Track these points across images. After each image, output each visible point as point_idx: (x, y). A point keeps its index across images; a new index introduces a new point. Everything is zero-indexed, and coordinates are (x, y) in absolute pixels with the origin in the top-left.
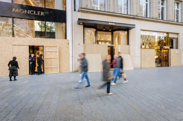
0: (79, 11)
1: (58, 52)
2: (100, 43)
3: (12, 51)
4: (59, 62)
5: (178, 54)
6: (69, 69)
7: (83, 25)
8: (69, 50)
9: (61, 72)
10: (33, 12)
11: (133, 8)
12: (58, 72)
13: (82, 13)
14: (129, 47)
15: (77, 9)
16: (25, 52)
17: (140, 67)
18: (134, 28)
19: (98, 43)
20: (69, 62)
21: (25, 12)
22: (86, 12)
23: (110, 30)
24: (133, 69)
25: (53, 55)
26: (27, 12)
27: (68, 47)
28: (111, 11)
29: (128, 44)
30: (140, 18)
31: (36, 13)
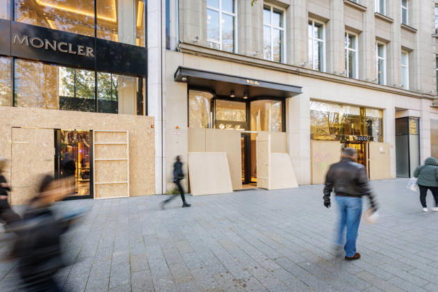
0: (177, 50)
1: (128, 146)
2: (222, 126)
3: (10, 141)
4: (130, 171)
5: (384, 153)
6: (154, 187)
7: (186, 84)
8: (154, 143)
9: (135, 194)
10: (67, 48)
11: (294, 51)
12: (128, 196)
13: (185, 54)
14: (286, 137)
15: (173, 45)
16: (45, 145)
17: (309, 182)
18: (298, 94)
19: (217, 127)
20: (154, 170)
21: (44, 45)
22: (194, 53)
23: (245, 98)
24: (297, 186)
25: (115, 154)
26: (51, 46)
27: (151, 135)
28: (250, 53)
29: (284, 129)
30: (310, 72)
31: (73, 50)
